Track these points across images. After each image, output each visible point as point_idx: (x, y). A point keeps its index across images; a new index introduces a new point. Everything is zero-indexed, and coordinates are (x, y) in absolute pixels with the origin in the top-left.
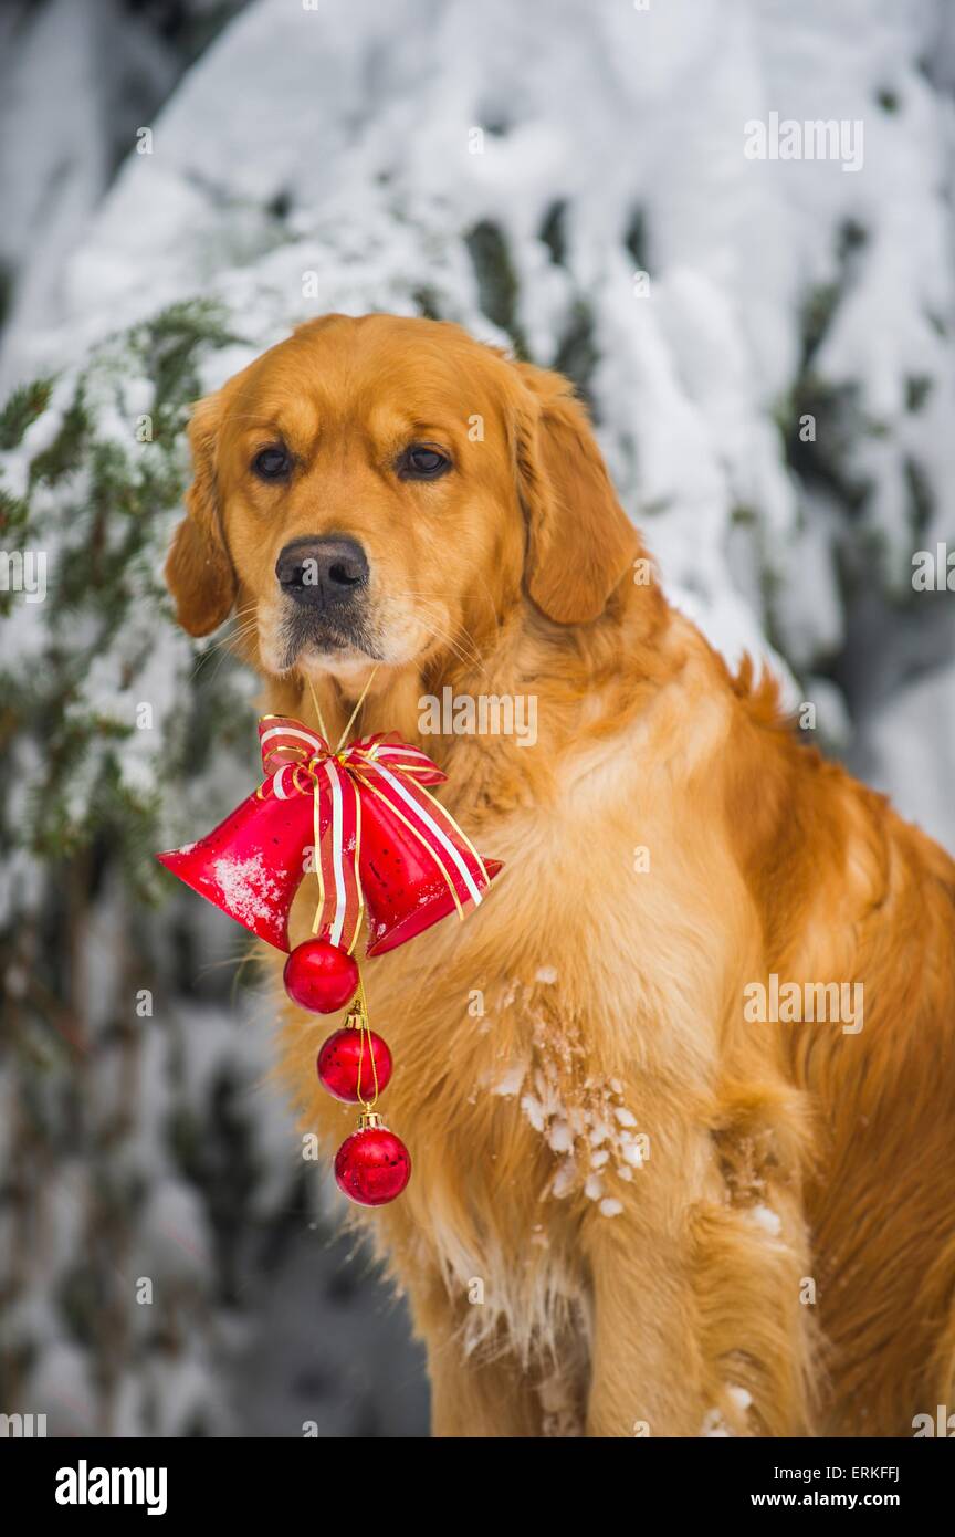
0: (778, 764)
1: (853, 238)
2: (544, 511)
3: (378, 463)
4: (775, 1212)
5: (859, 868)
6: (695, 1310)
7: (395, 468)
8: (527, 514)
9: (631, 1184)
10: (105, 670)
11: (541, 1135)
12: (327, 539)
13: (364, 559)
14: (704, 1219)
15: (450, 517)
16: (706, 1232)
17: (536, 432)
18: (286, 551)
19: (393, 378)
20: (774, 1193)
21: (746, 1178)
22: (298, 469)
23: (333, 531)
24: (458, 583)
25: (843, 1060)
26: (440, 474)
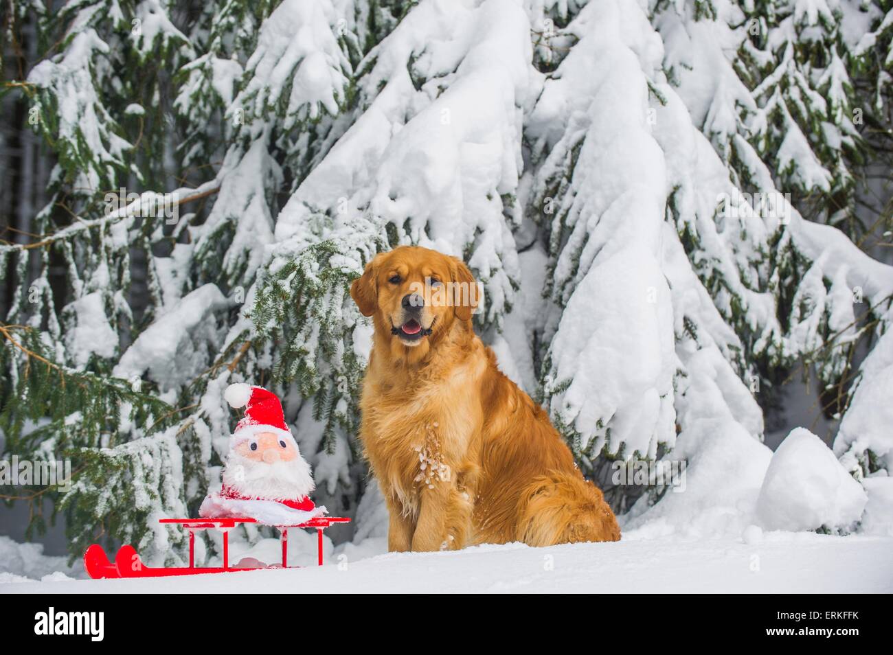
1: (479, 231)
4: (468, 494)
5: (511, 402)
6: (445, 515)
14: (452, 494)
16: (452, 497)
20: (468, 490)
21: (462, 486)
22: (402, 281)
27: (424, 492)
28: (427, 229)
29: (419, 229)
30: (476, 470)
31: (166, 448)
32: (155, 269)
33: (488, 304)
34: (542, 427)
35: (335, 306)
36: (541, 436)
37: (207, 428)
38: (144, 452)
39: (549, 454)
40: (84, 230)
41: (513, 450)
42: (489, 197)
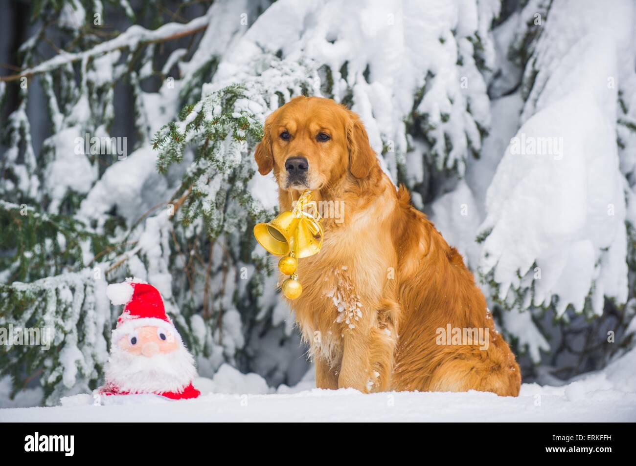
0: (405, 218)
1: (430, 75)
2: (355, 151)
3: (312, 137)
4: (389, 330)
5: (422, 245)
6: (369, 353)
7: (316, 138)
8: (350, 151)
9: (358, 321)
10: (203, 178)
11: (336, 307)
12: (298, 158)
13: (307, 163)
14: (373, 332)
15: (329, 151)
16: (373, 334)
17: (353, 130)
18: (288, 160)
19: (316, 115)
20: (390, 326)
21: (383, 322)
22: (292, 138)
23: (300, 156)
24: (330, 168)
25: (412, 293)
26: (327, 140)
27: (345, 331)
28: (367, 74)
29: (356, 74)
30: (396, 310)
31: (92, 283)
32: (142, 105)
33: (449, 148)
34: (456, 272)
35: (234, 150)
36: (454, 281)
37: (142, 265)
38: (64, 287)
39: (460, 302)
40: (65, 65)
41: (424, 294)
42: (442, 41)
